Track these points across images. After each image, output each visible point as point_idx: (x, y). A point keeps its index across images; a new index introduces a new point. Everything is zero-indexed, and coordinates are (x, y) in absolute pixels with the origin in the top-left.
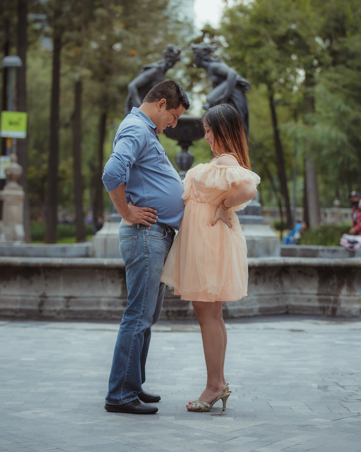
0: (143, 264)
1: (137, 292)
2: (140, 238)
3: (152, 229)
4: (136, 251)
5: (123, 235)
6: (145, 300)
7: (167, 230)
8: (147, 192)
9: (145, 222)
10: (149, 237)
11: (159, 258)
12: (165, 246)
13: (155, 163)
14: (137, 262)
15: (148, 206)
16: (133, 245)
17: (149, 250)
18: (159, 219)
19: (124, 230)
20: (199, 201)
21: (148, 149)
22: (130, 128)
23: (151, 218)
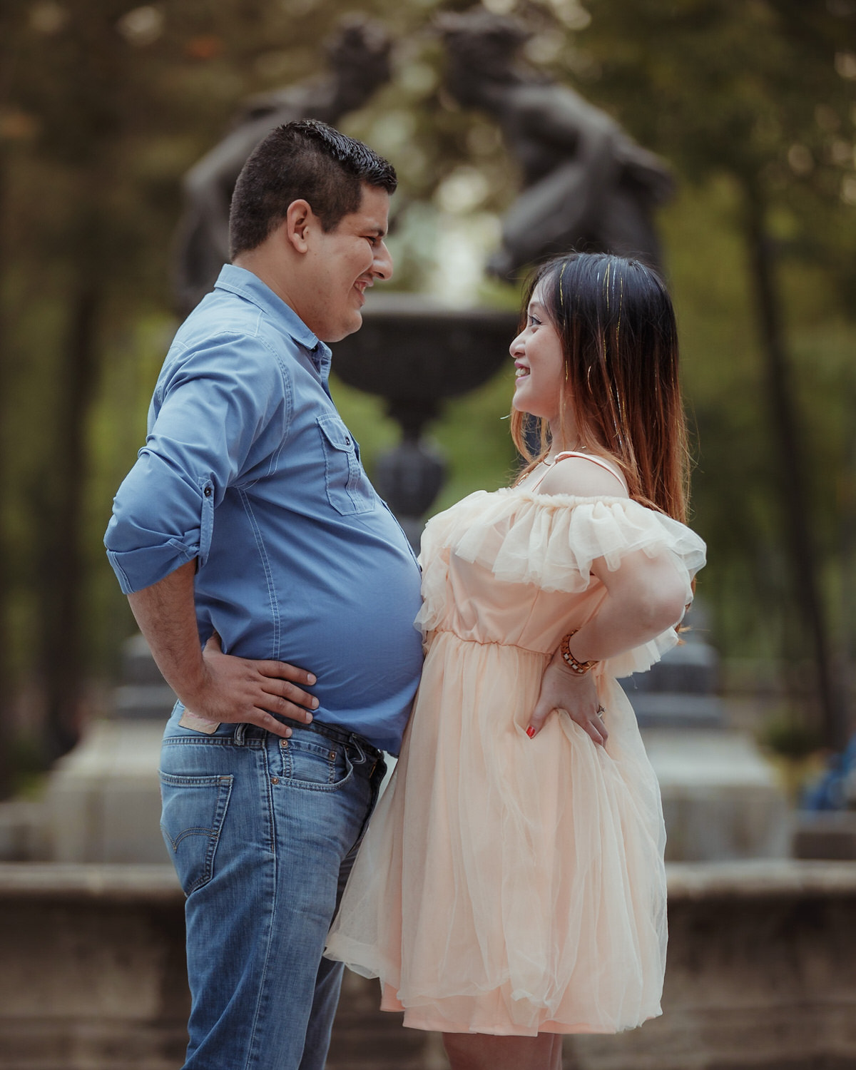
0: (253, 887)
1: (230, 998)
2: (246, 782)
3: (295, 749)
4: (228, 833)
5: (179, 770)
6: (259, 1031)
7: (354, 755)
8: (280, 602)
9: (267, 720)
10: (279, 782)
11: (318, 862)
12: (345, 815)
13: (315, 487)
14: (231, 877)
15: (283, 655)
16: (218, 811)
17: (278, 832)
18: (322, 710)
19: (181, 749)
20: (477, 638)
21: (287, 429)
22: (216, 347)
23: (290, 706)
